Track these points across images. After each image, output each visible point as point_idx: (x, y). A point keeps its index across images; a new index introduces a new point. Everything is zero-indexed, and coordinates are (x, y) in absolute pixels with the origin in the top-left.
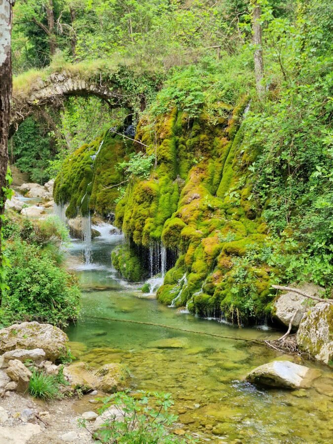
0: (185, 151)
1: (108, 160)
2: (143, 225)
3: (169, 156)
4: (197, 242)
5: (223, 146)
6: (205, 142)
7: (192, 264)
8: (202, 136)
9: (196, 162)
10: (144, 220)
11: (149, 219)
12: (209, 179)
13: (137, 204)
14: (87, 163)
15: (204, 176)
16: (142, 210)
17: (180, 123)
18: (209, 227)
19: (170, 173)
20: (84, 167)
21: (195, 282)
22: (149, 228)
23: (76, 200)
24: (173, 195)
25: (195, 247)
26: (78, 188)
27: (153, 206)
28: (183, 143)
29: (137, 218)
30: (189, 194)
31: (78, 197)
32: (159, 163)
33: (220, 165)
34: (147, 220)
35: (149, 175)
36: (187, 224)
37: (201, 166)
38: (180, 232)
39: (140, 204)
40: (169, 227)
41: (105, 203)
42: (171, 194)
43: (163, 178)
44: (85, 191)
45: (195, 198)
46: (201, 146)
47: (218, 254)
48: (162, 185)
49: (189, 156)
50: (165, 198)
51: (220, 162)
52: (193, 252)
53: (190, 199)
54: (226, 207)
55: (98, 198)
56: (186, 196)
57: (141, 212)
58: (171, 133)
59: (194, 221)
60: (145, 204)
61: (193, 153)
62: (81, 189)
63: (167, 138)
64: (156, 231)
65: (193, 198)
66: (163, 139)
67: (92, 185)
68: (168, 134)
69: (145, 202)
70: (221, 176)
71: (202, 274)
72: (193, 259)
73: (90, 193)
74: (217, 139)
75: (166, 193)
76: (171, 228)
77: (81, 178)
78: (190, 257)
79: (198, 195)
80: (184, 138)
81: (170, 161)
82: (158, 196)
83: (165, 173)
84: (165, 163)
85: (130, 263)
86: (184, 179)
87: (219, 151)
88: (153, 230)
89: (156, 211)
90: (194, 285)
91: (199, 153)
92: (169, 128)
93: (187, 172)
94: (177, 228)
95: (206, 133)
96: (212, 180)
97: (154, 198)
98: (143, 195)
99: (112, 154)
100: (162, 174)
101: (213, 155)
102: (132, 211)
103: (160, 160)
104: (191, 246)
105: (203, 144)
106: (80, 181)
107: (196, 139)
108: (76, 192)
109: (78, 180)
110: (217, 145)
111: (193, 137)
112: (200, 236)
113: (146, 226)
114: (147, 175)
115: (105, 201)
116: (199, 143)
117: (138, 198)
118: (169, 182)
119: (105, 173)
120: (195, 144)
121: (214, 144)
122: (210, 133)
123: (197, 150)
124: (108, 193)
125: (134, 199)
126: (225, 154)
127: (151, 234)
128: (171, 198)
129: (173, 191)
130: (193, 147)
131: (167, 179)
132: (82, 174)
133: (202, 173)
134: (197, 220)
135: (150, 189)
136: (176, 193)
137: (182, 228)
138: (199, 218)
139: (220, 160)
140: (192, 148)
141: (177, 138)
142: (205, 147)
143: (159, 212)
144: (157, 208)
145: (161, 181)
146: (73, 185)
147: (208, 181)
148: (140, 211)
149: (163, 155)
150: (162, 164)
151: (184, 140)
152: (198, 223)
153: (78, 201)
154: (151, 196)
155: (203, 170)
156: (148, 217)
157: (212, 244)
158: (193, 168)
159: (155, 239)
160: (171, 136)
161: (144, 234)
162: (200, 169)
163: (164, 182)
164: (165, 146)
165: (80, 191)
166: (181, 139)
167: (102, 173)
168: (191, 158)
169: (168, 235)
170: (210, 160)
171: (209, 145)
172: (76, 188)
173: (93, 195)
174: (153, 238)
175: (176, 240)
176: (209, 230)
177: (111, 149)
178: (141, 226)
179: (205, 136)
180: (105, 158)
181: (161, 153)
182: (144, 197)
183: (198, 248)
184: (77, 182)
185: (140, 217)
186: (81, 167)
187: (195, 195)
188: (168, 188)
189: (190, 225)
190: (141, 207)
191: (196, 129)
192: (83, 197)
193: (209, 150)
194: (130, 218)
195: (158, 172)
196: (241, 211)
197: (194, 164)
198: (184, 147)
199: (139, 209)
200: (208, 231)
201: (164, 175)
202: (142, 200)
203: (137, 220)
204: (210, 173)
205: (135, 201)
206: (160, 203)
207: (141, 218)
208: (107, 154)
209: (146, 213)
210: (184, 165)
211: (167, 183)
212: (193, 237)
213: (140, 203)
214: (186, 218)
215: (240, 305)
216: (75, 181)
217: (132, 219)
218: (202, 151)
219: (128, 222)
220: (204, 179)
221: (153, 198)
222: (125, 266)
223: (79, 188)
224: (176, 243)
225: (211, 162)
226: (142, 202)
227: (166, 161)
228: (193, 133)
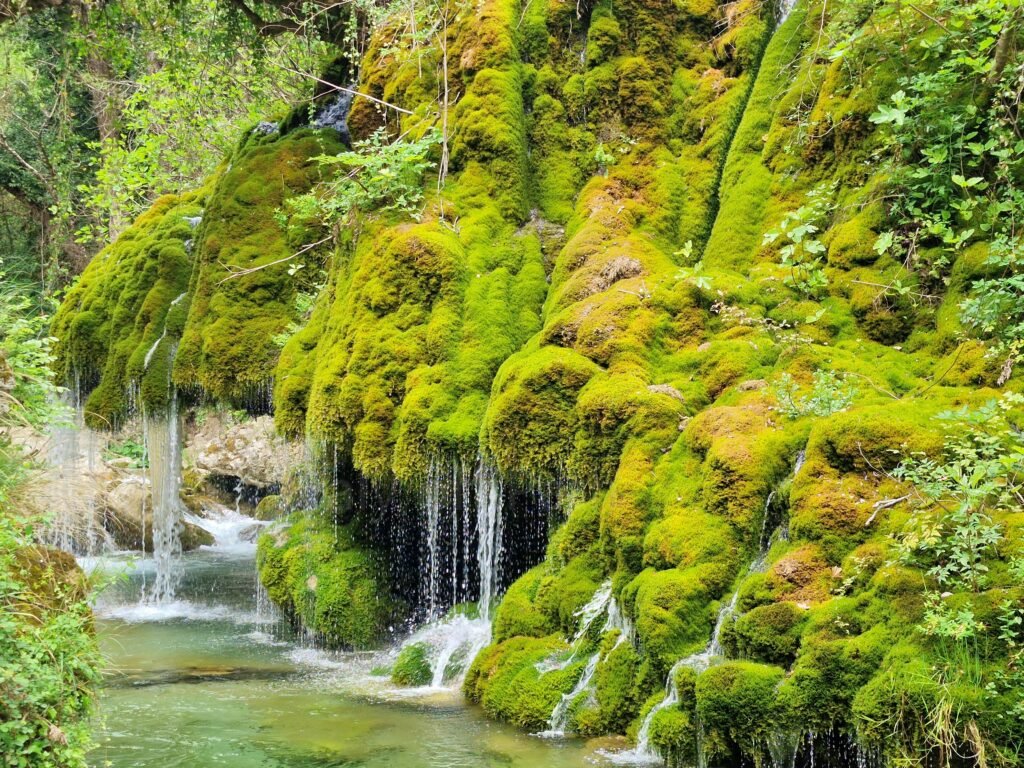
0: (558, 119)
1: (247, 204)
2: (397, 396)
3: (500, 131)
4: (661, 433)
5: (711, 98)
6: (639, 84)
7: (642, 532)
8: (627, 63)
9: (609, 158)
10: (402, 376)
11: (423, 370)
12: (665, 219)
13: (370, 315)
14: (172, 235)
15: (644, 209)
16: (392, 336)
17: (539, 14)
18: (706, 374)
19: (504, 197)
20: (158, 247)
21: (680, 605)
22: (425, 404)
23: (124, 358)
24: (521, 276)
25: (653, 457)
26: (132, 320)
27: (442, 316)
28: (552, 89)
29: (371, 371)
30: (593, 263)
31: (134, 348)
32: (456, 167)
33: (706, 165)
34: (414, 374)
35: (418, 204)
36: (605, 366)
37: (626, 171)
38: (571, 400)
39: (382, 316)
40: (519, 381)
41: (235, 358)
42: (514, 272)
43: (476, 215)
44: (160, 325)
45: (620, 276)
46: (624, 99)
47: (784, 470)
48: (473, 241)
49: (575, 140)
50: (488, 285)
51: (705, 156)
52: (646, 478)
53: (598, 280)
54: (768, 299)
55: (208, 341)
56: (577, 273)
57: (390, 345)
58: (505, 43)
59: (636, 350)
60: (407, 312)
61: (591, 126)
62: (146, 319)
63: (490, 66)
64: (453, 418)
65: (612, 275)
66: (471, 72)
67: (187, 303)
68: (494, 48)
69: (405, 306)
70: (714, 205)
71: (708, 569)
72: (648, 510)
73: (177, 332)
74: (685, 76)
75: (491, 268)
76: (529, 384)
77: (147, 284)
78: (635, 498)
79: (634, 265)
80: (554, 68)
81: (502, 152)
82: (460, 276)
83: (484, 198)
84: (484, 160)
85: (337, 571)
86: (561, 222)
87: (701, 115)
88: (440, 413)
89: (456, 336)
90: (677, 622)
91: (615, 128)
92: (498, 27)
93: (572, 199)
94: (557, 385)
95: (642, 49)
96: (674, 221)
97: (446, 286)
98: (395, 278)
99: (266, 184)
100: (472, 199)
101: (669, 136)
102: (351, 345)
103: (461, 153)
104: (634, 453)
105: (634, 92)
106: (142, 292)
107: (604, 72)
108: (128, 335)
109: (135, 292)
110: (687, 95)
111: (593, 64)
112: (673, 406)
113: (411, 400)
114: (410, 204)
115: (237, 350)
116: (616, 90)
117: (376, 290)
118: (501, 229)
119: (236, 251)
120: (601, 91)
121: (676, 92)
122: (657, 50)
123: (608, 117)
124: (245, 323)
125: (357, 299)
126: (726, 121)
127: (435, 427)
128: (516, 288)
129: (521, 261)
130: (593, 104)
131: (492, 219)
132: (153, 269)
133: (632, 197)
134: (647, 345)
135: (428, 252)
136: (532, 269)
137: (580, 382)
138: (653, 340)
139: (701, 148)
140: (587, 111)
141: (529, 69)
142: (640, 100)
143: (468, 338)
144: (459, 324)
145: (471, 225)
146: (117, 311)
147: (662, 226)
148: (382, 340)
149: (474, 127)
150: (472, 166)
151: (554, 75)
152: (655, 361)
153: (131, 361)
154: (429, 276)
155: (637, 188)
156: (417, 362)
157: (745, 428)
158: (595, 180)
159: (450, 449)
160: (506, 55)
161: (400, 432)
162: (624, 182)
163: (482, 229)
164: (481, 94)
165: (141, 329)
166: (546, 72)
167: (224, 252)
168: (585, 146)
169: (517, 418)
170: (661, 152)
171: (657, 97)
172: (128, 319)
173: (188, 334)
174: (443, 444)
175: (555, 440)
176: (708, 383)
177: (261, 168)
178: (388, 402)
179: (640, 60)
180: (238, 200)
181: (464, 122)
182: (399, 286)
183: (666, 456)
184: (133, 299)
185: (383, 364)
186: (147, 250)
187: (620, 264)
188: (498, 250)
189: (617, 365)
190: (387, 325)
191: (606, 34)
192: (149, 346)
193: (658, 115)
194: (343, 374)
195: (454, 196)
196: (836, 311)
197: (597, 167)
198: (557, 104)
199: (380, 334)
200: (704, 391)
201: (479, 206)
202: (391, 299)
203: (372, 377)
204: (667, 194)
205: (360, 304)
206: (470, 302)
207: (387, 369)
208: (245, 185)
209: (412, 347)
210: (559, 171)
211: (494, 234)
212: (643, 411)
213: (382, 310)
214: (599, 337)
215: (989, 703)
216: (125, 294)
217: (351, 377)
218: (628, 122)
219: (330, 390)
220: (642, 217)
221: (438, 285)
222: (313, 584)
223: (138, 318)
224: (551, 449)
225: (666, 160)
226: (393, 307)
227: (489, 150)
228: (592, 49)
